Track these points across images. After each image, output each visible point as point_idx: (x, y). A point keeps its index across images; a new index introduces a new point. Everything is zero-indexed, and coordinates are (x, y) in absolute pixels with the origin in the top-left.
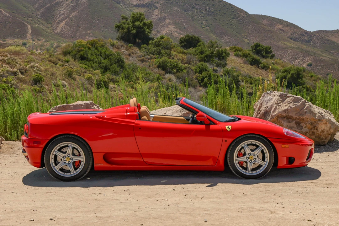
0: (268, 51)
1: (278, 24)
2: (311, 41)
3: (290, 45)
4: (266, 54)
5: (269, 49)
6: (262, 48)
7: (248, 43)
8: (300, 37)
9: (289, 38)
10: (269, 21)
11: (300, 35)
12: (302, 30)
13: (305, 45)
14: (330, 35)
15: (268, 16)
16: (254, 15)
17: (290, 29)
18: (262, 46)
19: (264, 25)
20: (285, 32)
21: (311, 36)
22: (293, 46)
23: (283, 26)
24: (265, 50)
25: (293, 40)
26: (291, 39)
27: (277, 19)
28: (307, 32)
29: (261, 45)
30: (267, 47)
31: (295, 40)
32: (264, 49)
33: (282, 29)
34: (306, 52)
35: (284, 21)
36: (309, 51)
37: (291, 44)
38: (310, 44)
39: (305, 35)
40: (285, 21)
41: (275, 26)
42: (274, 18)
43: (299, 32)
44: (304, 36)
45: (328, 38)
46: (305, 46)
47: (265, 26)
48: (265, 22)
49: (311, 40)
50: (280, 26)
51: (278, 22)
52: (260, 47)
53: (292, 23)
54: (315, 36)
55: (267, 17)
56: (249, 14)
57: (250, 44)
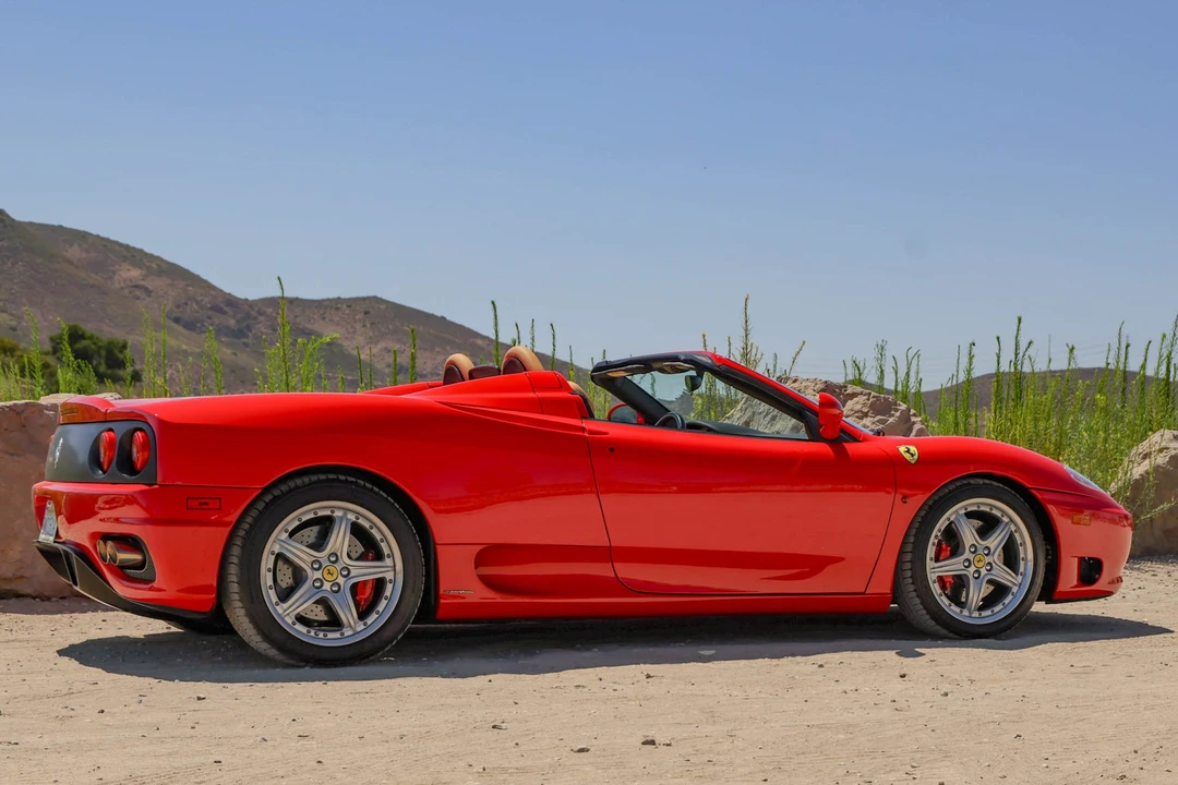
0: (117, 359)
1: (125, 266)
2: (250, 335)
3: (173, 342)
4: (109, 366)
5: (121, 352)
6: (95, 344)
7: (14, 329)
8: (209, 318)
9: (170, 318)
10: (87, 251)
11: (211, 309)
12: (213, 293)
13: (227, 345)
14: (315, 316)
15: (86, 232)
16: (31, 224)
17: (172, 285)
18: (91, 338)
19: (70, 262)
20: (153, 294)
21: (248, 316)
22: (184, 347)
23: (144, 272)
24: (103, 353)
25: (185, 327)
26: (177, 320)
27: (121, 245)
28: (232, 302)
29: (88, 334)
30: (111, 343)
31: (191, 326)
32: (100, 348)
33: (142, 283)
34: (233, 371)
35: (146, 254)
36: (243, 368)
37: (177, 339)
38: (246, 345)
39: (226, 309)
40: (152, 257)
41: (114, 273)
42: (107, 240)
43: (207, 300)
44: (224, 313)
45: (308, 326)
46: (229, 351)
47: (77, 267)
48: (74, 252)
49: (249, 328)
50: (135, 273)
51: (125, 257)
52: (85, 343)
53: (177, 263)
54: (261, 314)
55: (82, 236)
56: (13, 220)
57: (19, 332)
